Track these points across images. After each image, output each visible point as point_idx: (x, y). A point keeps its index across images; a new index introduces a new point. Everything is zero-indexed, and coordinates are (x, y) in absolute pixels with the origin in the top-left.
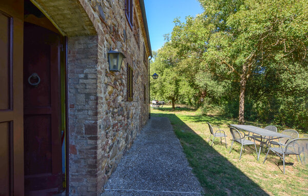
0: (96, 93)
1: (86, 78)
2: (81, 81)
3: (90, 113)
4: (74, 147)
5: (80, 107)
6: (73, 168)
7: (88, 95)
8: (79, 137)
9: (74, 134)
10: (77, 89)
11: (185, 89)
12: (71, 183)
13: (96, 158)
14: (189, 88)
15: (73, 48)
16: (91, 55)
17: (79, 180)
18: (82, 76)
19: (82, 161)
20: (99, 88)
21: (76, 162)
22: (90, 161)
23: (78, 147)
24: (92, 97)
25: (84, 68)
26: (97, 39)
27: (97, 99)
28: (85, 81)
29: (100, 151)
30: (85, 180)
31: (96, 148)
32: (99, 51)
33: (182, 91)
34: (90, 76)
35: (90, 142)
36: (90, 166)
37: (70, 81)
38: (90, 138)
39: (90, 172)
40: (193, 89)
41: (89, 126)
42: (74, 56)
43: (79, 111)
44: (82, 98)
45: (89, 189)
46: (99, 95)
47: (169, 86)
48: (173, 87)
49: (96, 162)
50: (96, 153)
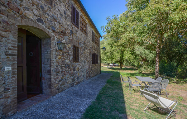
0: (50, 58)
1: (47, 53)
2: (46, 54)
3: (49, 65)
4: (44, 78)
5: (46, 64)
6: (44, 85)
7: (48, 59)
8: (45, 74)
9: (44, 73)
10: (45, 57)
11: (127, 56)
12: (44, 91)
13: (51, 82)
14: (131, 55)
15: (43, 43)
16: (49, 45)
17: (46, 90)
18: (46, 52)
19: (47, 83)
20: (52, 57)
21: (45, 83)
22: (49, 83)
23: (45, 78)
24: (49, 60)
25: (47, 49)
26: (51, 39)
27: (51, 60)
28: (47, 54)
29: (52, 80)
30: (48, 90)
31: (51, 78)
32: (52, 43)
33: (125, 57)
34: (49, 52)
35: (49, 76)
36: (49, 85)
37: (42, 54)
38: (49, 75)
39: (49, 87)
40: (133, 56)
41: (48, 70)
42: (44, 46)
43: (45, 65)
44: (46, 60)
45: (49, 93)
46: (52, 59)
47: (117, 54)
48: (119, 55)
49: (51, 83)
50: (51, 80)
